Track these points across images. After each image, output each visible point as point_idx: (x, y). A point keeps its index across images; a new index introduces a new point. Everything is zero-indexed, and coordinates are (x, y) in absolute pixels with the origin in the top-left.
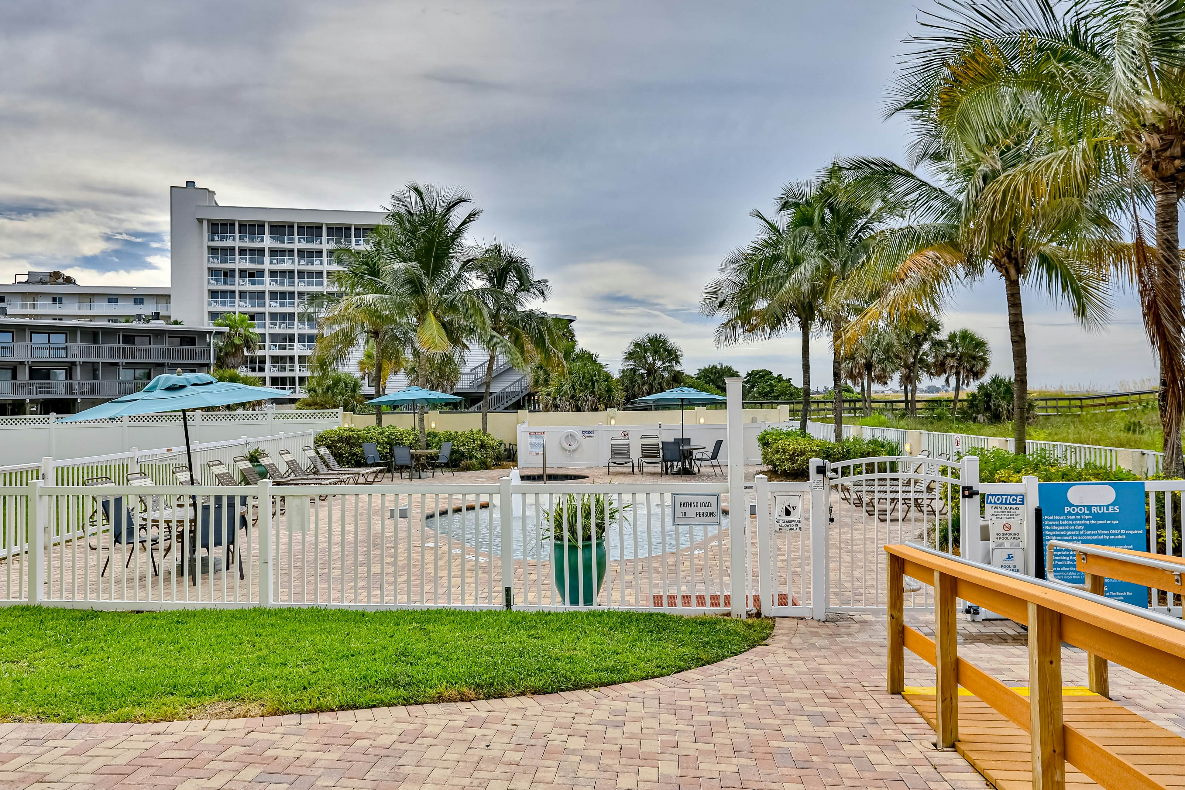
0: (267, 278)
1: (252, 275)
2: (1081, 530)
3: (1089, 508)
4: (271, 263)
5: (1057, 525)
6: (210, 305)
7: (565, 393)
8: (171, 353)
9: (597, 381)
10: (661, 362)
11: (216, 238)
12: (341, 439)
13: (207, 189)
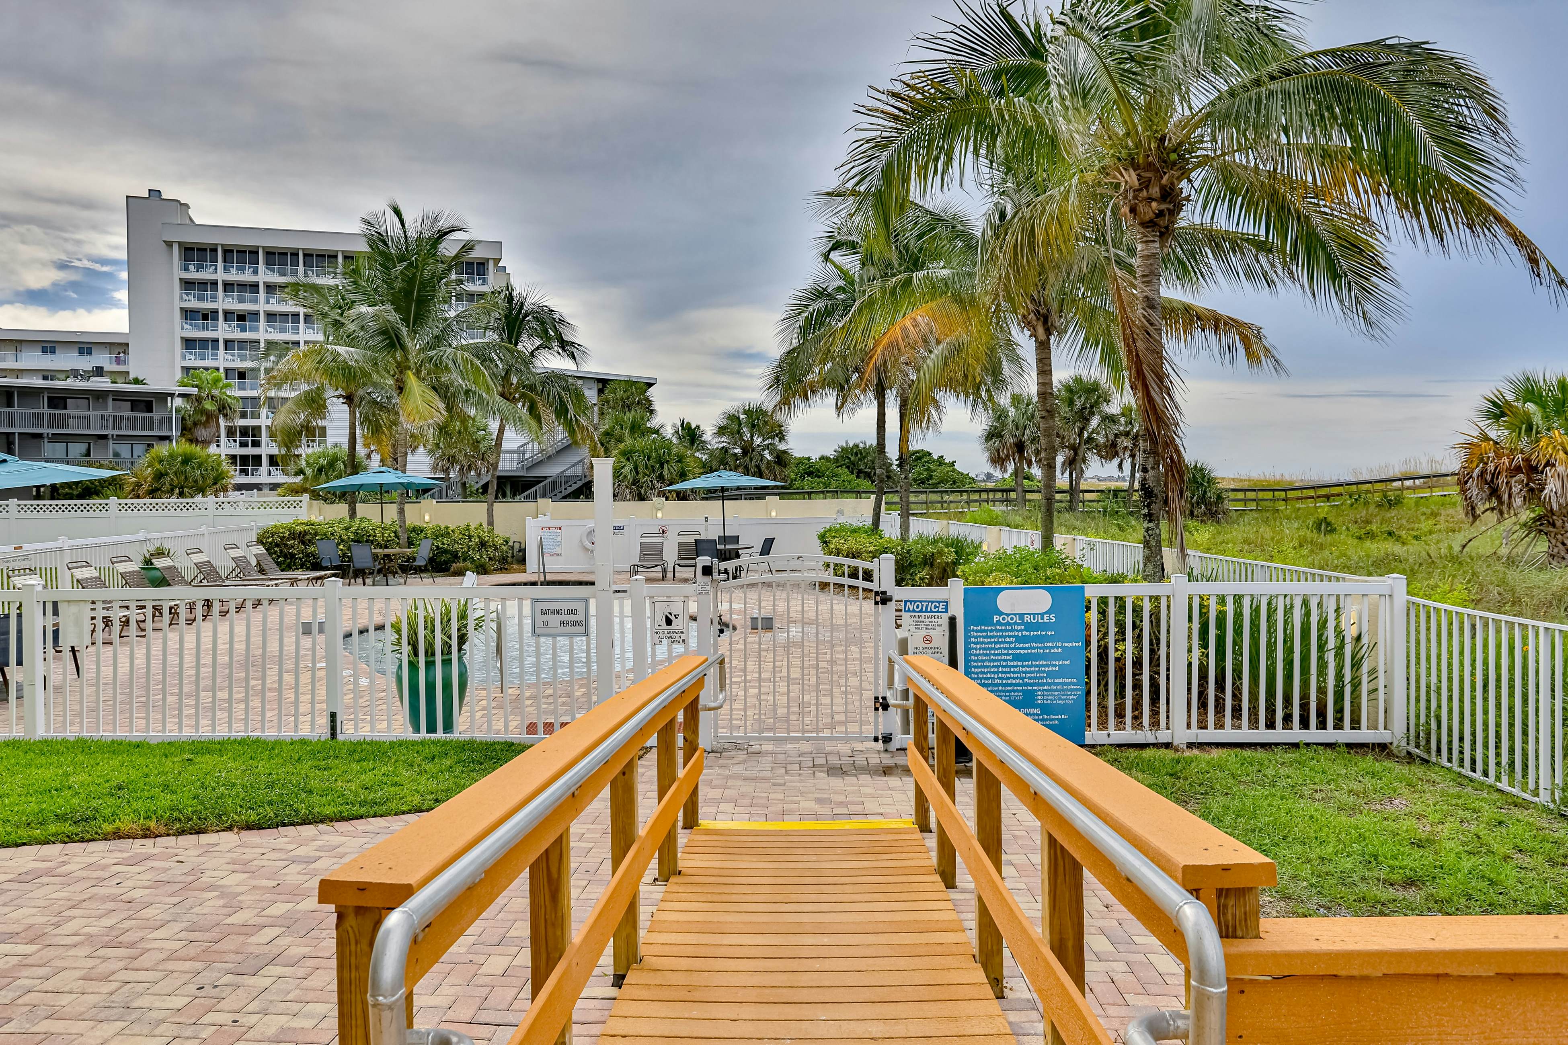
0: (262, 322)
1: (241, 318)
2: (1011, 643)
3: (1022, 616)
4: (268, 302)
5: (984, 637)
6: (184, 358)
7: (625, 477)
8: (118, 421)
9: (667, 462)
10: (760, 439)
11: (191, 267)
12: (293, 535)
13: (178, 201)
